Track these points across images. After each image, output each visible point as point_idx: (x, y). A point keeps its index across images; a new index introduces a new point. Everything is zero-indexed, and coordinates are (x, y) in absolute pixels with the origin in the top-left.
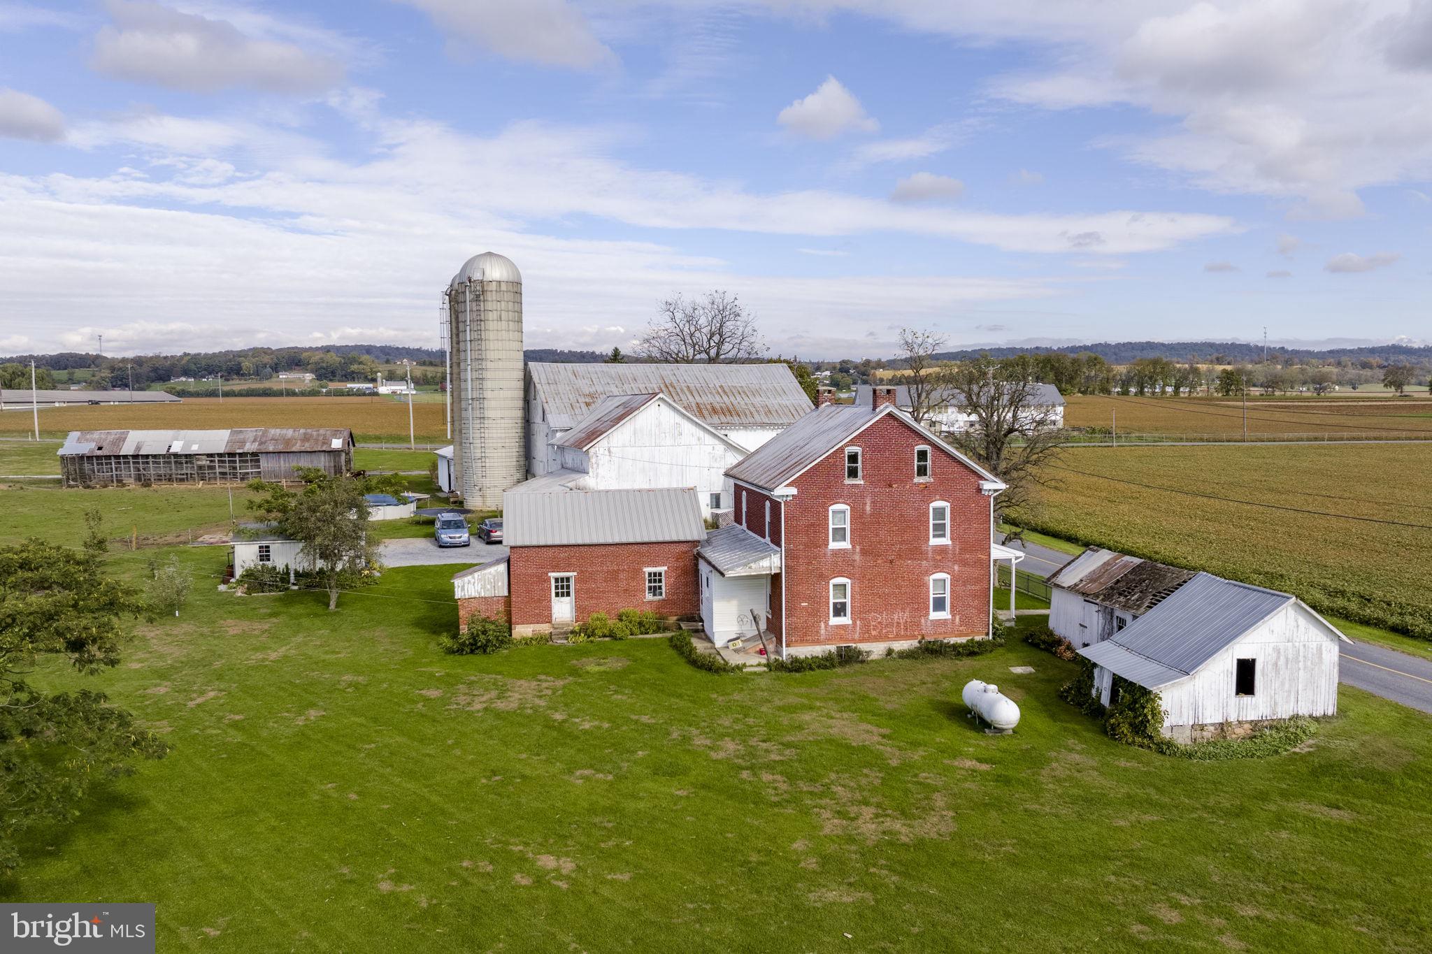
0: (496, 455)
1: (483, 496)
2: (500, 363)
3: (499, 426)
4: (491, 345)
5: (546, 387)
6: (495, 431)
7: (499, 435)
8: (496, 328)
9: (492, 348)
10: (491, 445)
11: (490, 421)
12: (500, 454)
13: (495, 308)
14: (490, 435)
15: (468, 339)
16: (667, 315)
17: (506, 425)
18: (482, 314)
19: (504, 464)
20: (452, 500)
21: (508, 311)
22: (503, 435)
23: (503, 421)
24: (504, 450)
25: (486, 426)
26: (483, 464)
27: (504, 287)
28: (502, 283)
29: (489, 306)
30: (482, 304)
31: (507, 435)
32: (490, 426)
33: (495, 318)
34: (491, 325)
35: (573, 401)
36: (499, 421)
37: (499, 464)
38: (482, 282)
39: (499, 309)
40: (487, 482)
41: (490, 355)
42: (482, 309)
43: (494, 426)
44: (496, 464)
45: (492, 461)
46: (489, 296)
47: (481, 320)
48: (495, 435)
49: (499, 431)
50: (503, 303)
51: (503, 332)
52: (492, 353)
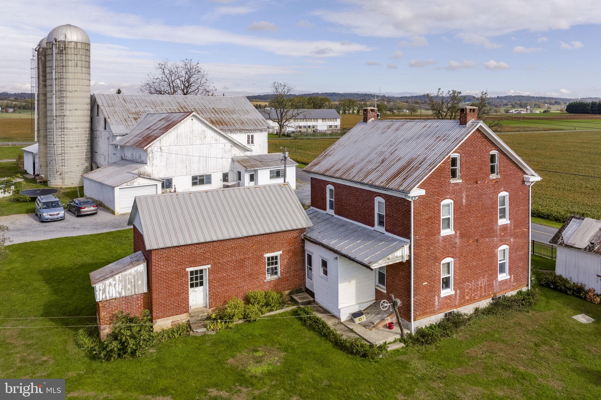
0: (72, 151)
1: (62, 178)
2: (76, 93)
3: (74, 133)
4: (70, 82)
5: (107, 108)
6: (71, 136)
7: (74, 139)
8: (73, 71)
9: (70, 84)
10: (68, 145)
11: (68, 130)
12: (75, 151)
13: (73, 59)
14: (68, 139)
15: (54, 77)
16: (160, 71)
17: (79, 133)
18: (64, 62)
19: (78, 157)
20: (38, 181)
21: (82, 61)
22: (77, 139)
23: (77, 130)
24: (77, 149)
25: (65, 133)
26: (63, 158)
27: (79, 46)
28: (78, 43)
29: (69, 57)
30: (64, 56)
31: (80, 139)
32: (68, 133)
33: (73, 65)
34: (70, 69)
35: (126, 117)
36: (74, 130)
37: (74, 157)
38: (64, 42)
39: (76, 59)
40: (65, 169)
41: (69, 88)
42: (64, 59)
43: (71, 133)
44: (72, 158)
45: (69, 155)
46: (69, 51)
47: (63, 66)
48: (71, 139)
49: (74, 136)
50: (78, 56)
51: (79, 74)
52: (70, 87)
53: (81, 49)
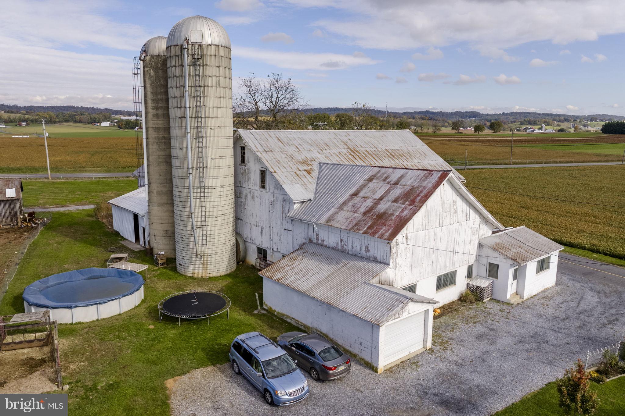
0: (216, 223)
1: (204, 264)
3: (218, 194)
4: (211, 112)
5: (264, 154)
6: (215, 200)
7: (219, 203)
9: (212, 116)
10: (211, 213)
11: (211, 190)
12: (220, 222)
13: (214, 74)
14: (211, 204)
15: (188, 106)
17: (225, 193)
18: (201, 79)
19: (224, 231)
20: (160, 262)
21: (225, 77)
22: (223, 203)
23: (222, 189)
24: (223, 218)
25: (206, 194)
26: (204, 233)
28: (220, 47)
29: (209, 71)
30: (201, 68)
31: (225, 202)
32: (211, 194)
33: (214, 84)
34: (211, 91)
35: (295, 169)
36: (218, 190)
37: (219, 232)
38: (201, 45)
39: (218, 75)
40: (207, 250)
41: (210, 123)
42: (201, 74)
43: (214, 194)
44: (216, 232)
45: (212, 229)
46: (209, 61)
47: (200, 86)
48: (215, 204)
49: (219, 199)
50: (221, 68)
51: (222, 99)
52: (212, 120)
53: (225, 57)
